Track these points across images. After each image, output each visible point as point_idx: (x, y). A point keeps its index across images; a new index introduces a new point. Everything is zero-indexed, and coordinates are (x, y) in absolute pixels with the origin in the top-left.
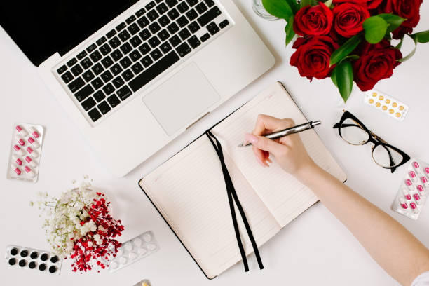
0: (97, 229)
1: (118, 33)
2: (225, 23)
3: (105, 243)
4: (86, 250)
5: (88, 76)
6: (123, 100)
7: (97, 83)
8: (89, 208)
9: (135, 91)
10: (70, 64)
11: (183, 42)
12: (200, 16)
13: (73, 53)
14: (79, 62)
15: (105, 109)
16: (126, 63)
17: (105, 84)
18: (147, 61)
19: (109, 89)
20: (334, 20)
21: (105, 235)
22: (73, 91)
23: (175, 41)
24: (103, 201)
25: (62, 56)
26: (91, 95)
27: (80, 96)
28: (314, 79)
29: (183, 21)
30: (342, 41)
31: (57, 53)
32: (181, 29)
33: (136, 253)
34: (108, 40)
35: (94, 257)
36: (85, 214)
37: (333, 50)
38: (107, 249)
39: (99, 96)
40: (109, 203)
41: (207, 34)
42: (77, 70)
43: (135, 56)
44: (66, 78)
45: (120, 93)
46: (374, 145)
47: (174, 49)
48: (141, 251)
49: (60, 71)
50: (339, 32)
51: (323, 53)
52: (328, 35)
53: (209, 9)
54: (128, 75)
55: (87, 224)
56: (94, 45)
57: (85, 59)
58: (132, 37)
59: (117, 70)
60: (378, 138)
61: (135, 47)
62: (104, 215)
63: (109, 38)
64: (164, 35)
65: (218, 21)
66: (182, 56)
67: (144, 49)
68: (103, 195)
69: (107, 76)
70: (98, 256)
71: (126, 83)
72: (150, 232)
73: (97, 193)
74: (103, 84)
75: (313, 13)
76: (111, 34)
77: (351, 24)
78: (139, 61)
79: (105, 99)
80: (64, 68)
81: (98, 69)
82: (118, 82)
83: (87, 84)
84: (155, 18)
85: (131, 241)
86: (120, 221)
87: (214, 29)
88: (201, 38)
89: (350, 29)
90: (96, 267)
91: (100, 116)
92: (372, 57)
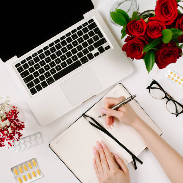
0: (10, 125)
1: (50, 48)
2: (108, 47)
3: (14, 133)
4: (3, 135)
5: (32, 70)
6: (49, 84)
7: (36, 74)
8: (7, 113)
9: (56, 80)
10: (22, 62)
11: (84, 56)
12: (95, 42)
13: (24, 57)
14: (27, 62)
15: (39, 88)
16: (53, 64)
17: (40, 75)
18: (64, 65)
19: (42, 78)
20: (147, 29)
21: (14, 129)
22: (23, 78)
23: (80, 55)
24: (16, 111)
25: (18, 57)
26: (32, 81)
27: (26, 80)
28: (135, 59)
29: (85, 45)
30: (150, 40)
31: (16, 56)
32: (84, 49)
33: (31, 143)
34: (44, 51)
35: (7, 140)
36: (5, 116)
37: (145, 45)
38: (14, 136)
39: (37, 81)
40: (19, 112)
41: (98, 52)
42: (26, 66)
43: (58, 61)
44: (20, 70)
45: (48, 80)
46: (167, 100)
47: (79, 59)
48: (34, 143)
49: (16, 66)
50: (149, 35)
51: (140, 45)
52: (143, 36)
53: (100, 39)
54: (53, 71)
55: (5, 121)
56: (36, 53)
57: (31, 61)
58: (57, 51)
59: (47, 68)
60: (170, 97)
61: (58, 56)
62: (15, 118)
63: (44, 50)
64: (74, 51)
65: (104, 46)
66: (83, 64)
67: (63, 58)
68: (16, 108)
69: (42, 71)
70: (9, 140)
71: (52, 76)
72: (40, 133)
73: (13, 107)
74: (39, 75)
75: (136, 24)
76: (46, 48)
77: (156, 32)
78: (60, 64)
79: (40, 83)
80: (19, 64)
81: (37, 67)
82: (48, 75)
83: (30, 74)
84: (70, 42)
85: (29, 136)
86: (23, 123)
87: (102, 50)
88: (94, 55)
89: (155, 35)
90: (7, 145)
91: (36, 92)
92: (165, 51)
